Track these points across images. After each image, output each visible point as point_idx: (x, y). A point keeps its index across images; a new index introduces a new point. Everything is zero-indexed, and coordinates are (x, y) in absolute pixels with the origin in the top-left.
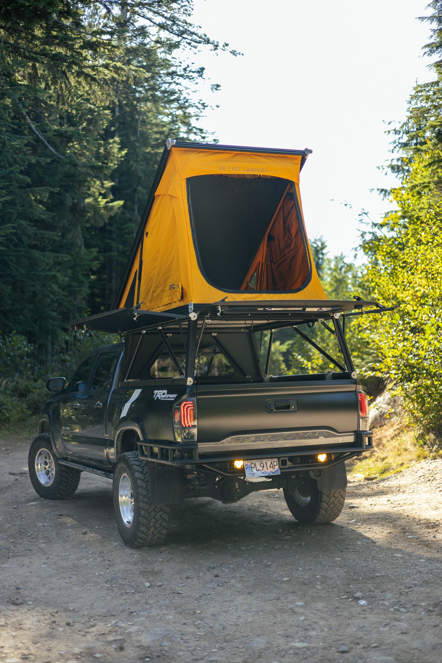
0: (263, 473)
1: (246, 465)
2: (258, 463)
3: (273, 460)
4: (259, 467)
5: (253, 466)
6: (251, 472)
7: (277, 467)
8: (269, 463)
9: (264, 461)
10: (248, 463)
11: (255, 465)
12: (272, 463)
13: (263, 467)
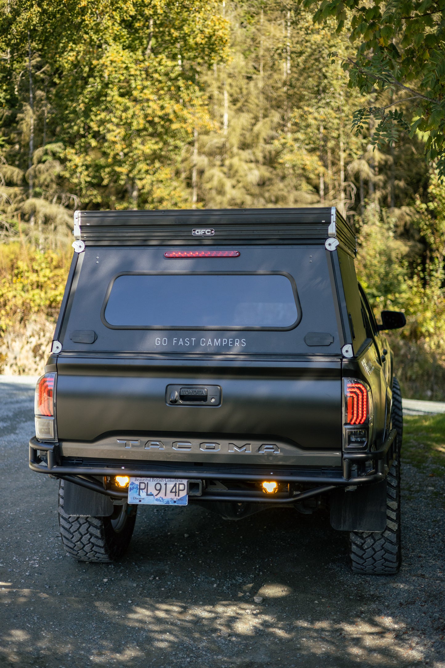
0: (157, 500)
1: (132, 484)
2: (152, 483)
3: (178, 481)
4: (151, 490)
5: (142, 486)
6: (138, 497)
7: (183, 494)
8: (171, 484)
9: (163, 482)
10: (137, 481)
11: (147, 486)
12: (175, 485)
13: (160, 490)
